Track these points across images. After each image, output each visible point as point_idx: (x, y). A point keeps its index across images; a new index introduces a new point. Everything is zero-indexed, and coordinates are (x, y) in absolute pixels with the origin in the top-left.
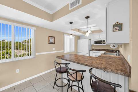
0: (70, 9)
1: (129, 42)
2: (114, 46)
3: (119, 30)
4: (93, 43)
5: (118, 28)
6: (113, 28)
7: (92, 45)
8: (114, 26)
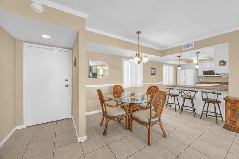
0: (183, 49)
1: (228, 72)
2: (224, 76)
3: (224, 65)
4: (201, 74)
5: (223, 64)
6: (220, 63)
7: (199, 76)
8: (220, 62)
